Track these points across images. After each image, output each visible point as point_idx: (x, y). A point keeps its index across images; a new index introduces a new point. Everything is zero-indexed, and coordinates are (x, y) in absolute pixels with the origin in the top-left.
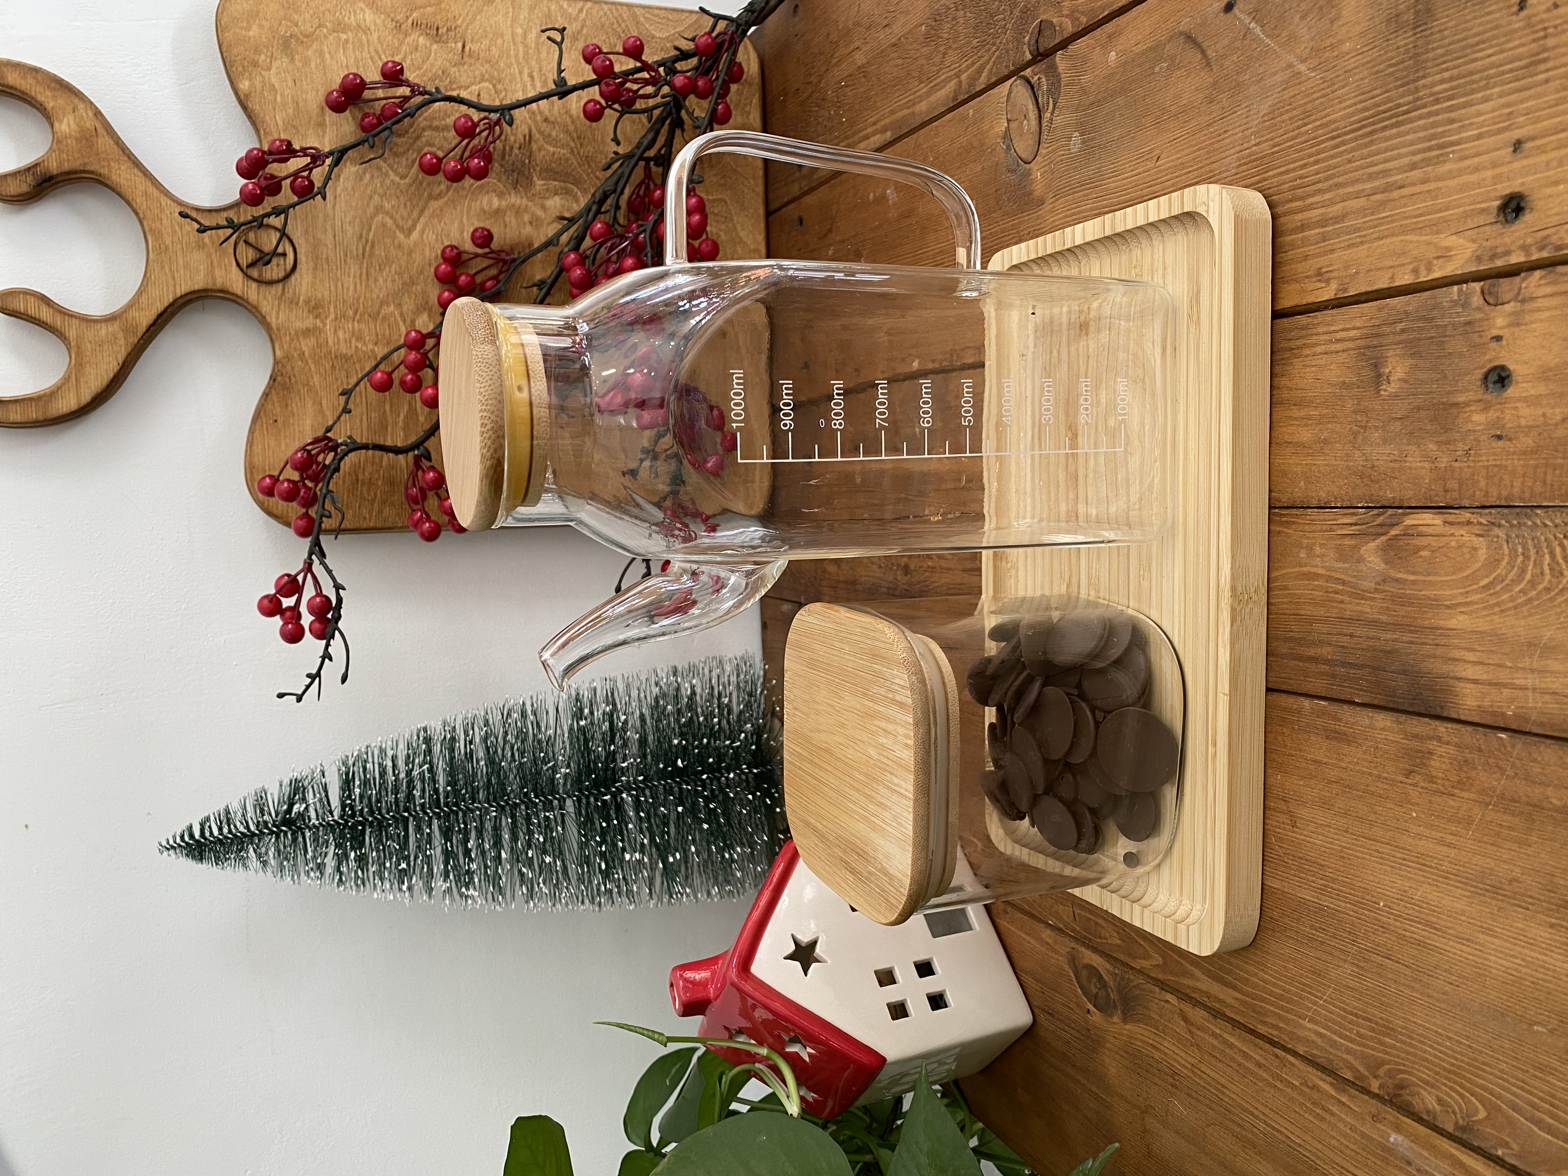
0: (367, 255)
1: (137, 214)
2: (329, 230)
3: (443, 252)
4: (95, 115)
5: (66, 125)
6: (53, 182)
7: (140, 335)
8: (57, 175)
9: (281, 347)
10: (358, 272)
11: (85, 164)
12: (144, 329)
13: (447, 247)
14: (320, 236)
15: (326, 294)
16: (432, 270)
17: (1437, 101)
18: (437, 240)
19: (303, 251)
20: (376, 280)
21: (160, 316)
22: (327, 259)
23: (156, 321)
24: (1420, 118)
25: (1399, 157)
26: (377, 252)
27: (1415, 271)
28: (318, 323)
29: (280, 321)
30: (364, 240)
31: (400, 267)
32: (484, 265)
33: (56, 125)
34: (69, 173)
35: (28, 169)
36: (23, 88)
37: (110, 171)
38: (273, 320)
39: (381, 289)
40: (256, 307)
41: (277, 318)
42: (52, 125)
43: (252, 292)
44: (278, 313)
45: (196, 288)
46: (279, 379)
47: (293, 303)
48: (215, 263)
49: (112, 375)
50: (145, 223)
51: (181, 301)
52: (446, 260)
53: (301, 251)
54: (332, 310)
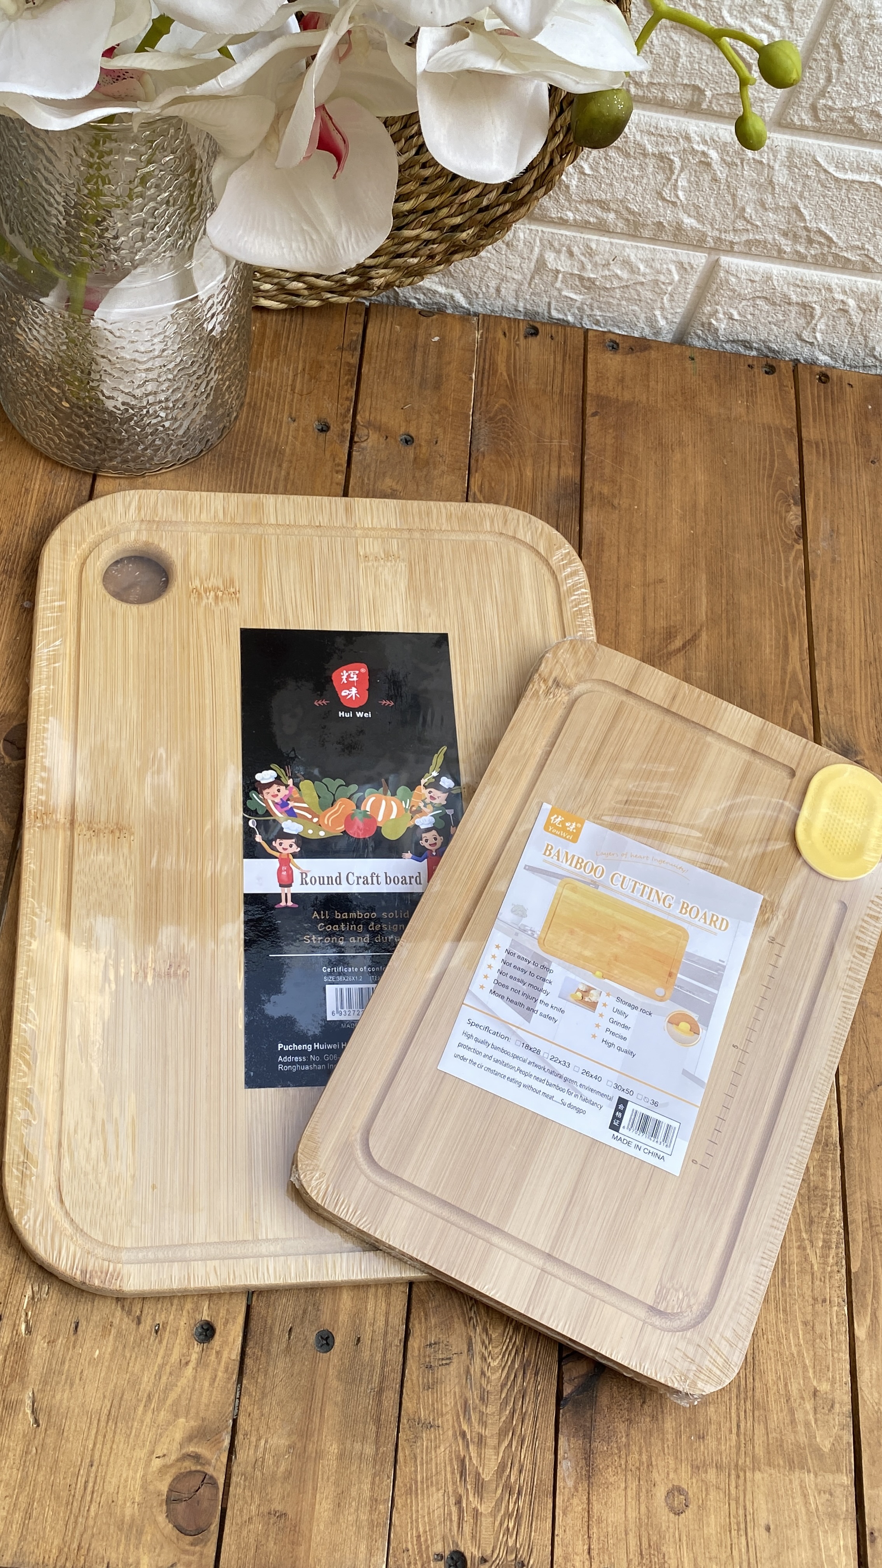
17: (250, 450)
24: (255, 459)
25: (271, 472)
27: (337, 472)
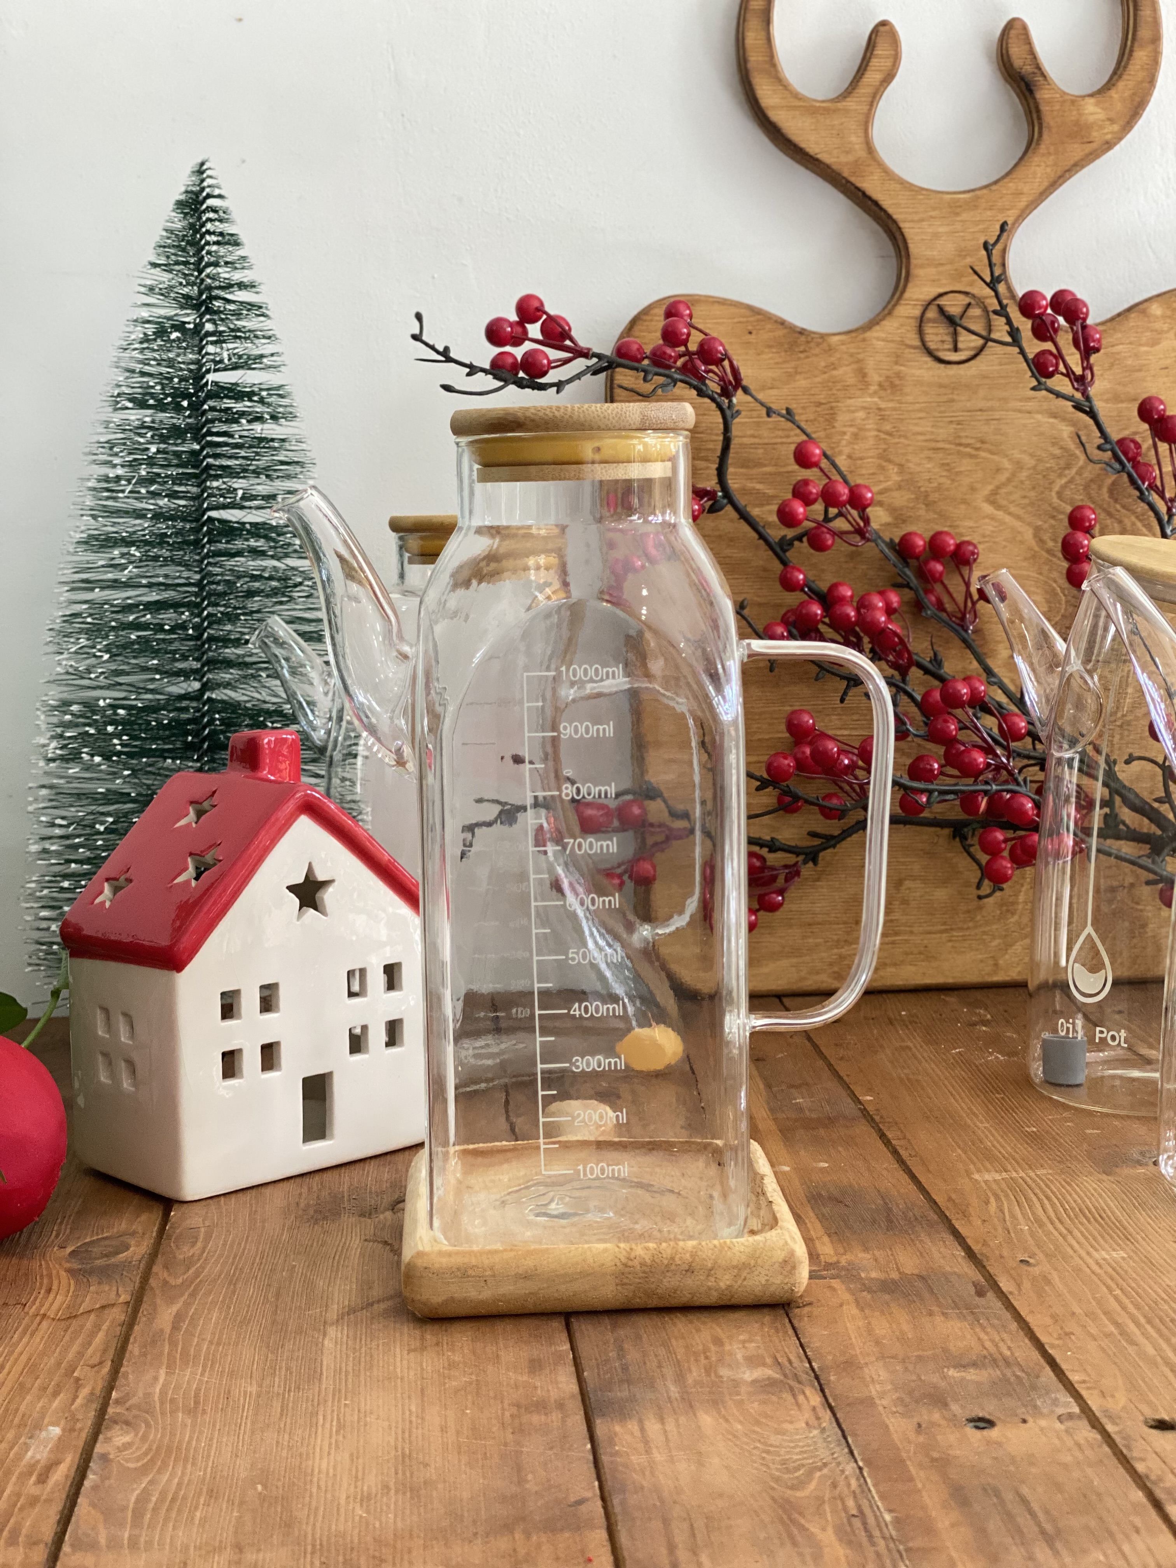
0: (961, 448)
1: (996, 182)
2: (989, 404)
3: (969, 543)
4: (1107, 143)
5: (1092, 110)
6: (1027, 94)
7: (852, 179)
8: (1035, 99)
9: (843, 343)
10: (939, 438)
11: (1050, 128)
12: (859, 185)
13: (975, 547)
14: (982, 393)
15: (910, 399)
16: (946, 529)
18: (984, 536)
19: (962, 372)
20: (929, 459)
21: (876, 203)
22: (952, 401)
23: (870, 198)
26: (965, 461)
28: (873, 388)
29: (875, 342)
30: (978, 445)
31: (948, 490)
32: (955, 595)
33: (1092, 100)
34: (1038, 111)
35: (1038, 67)
36: (1130, 67)
37: (1043, 155)
38: (876, 332)
39: (919, 464)
40: (890, 313)
41: (878, 339)
42: (1091, 95)
43: (908, 310)
44: (883, 340)
45: (911, 246)
46: (803, 338)
47: (898, 359)
48: (941, 269)
49: (803, 145)
50: (985, 191)
51: (894, 229)
52: (959, 546)
53: (962, 369)
54: (891, 405)
